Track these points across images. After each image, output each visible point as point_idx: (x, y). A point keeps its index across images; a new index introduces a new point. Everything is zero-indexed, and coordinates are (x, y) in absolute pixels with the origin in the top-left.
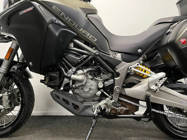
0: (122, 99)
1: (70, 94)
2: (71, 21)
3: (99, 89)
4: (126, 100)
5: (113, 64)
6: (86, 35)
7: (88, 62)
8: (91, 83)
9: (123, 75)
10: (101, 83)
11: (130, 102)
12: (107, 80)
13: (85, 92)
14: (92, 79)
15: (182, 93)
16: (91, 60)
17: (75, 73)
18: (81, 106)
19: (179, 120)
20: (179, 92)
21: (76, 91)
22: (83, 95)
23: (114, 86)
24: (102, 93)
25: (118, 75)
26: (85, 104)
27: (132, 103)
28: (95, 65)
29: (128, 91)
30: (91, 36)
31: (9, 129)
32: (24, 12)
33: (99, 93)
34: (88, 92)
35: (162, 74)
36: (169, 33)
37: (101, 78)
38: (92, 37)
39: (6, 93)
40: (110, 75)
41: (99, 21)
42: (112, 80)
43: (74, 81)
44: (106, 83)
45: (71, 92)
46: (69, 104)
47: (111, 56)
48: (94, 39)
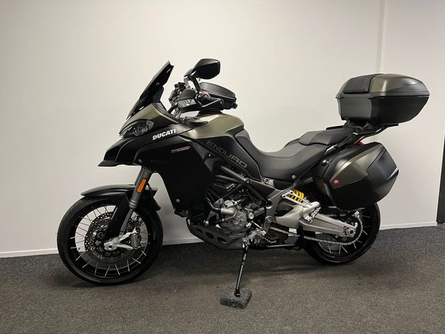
0: (273, 228)
1: (217, 228)
2: (221, 150)
3: (249, 220)
4: (277, 229)
5: (267, 192)
6: (235, 161)
7: (236, 191)
8: (241, 215)
9: (275, 204)
10: (251, 214)
11: (281, 231)
12: (256, 209)
13: (234, 225)
14: (241, 210)
16: (240, 189)
19: (330, 244)
20: (332, 217)
21: (225, 225)
22: (233, 228)
23: (266, 216)
24: (253, 224)
25: (270, 203)
26: (232, 237)
27: (279, 230)
29: (279, 219)
32: (178, 150)
33: (249, 224)
34: (238, 225)
35: (316, 204)
36: (325, 164)
37: (251, 208)
39: (135, 231)
40: (260, 202)
41: (247, 139)
42: (263, 209)
44: (256, 212)
45: (218, 226)
46: (213, 238)
47: (262, 183)
48: (244, 165)
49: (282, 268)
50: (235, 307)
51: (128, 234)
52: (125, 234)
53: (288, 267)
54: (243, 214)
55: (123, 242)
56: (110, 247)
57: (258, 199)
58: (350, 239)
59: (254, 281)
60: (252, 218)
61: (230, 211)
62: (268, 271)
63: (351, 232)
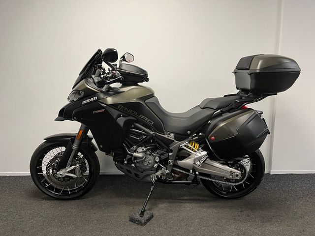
0: (175, 169)
1: (133, 166)
2: (132, 112)
4: (178, 170)
6: (144, 120)
7: (146, 141)
8: (149, 158)
9: (176, 151)
10: (157, 158)
11: (181, 171)
12: (161, 155)
13: (145, 166)
14: (150, 155)
16: (149, 139)
17: (135, 151)
18: (141, 175)
21: (137, 165)
23: (168, 160)
24: (159, 165)
25: (171, 151)
26: (145, 173)
28: (152, 143)
29: (180, 162)
30: (149, 120)
31: (81, 193)
32: (97, 112)
33: (156, 165)
34: (147, 165)
35: (205, 153)
37: (157, 154)
39: (78, 165)
40: (165, 150)
42: (166, 155)
43: (136, 158)
45: (133, 165)
46: (131, 173)
47: (166, 136)
48: (151, 123)
49: (186, 198)
50: (138, 224)
51: (73, 167)
52: (71, 166)
53: (191, 198)
54: (151, 158)
55: (70, 172)
56: (61, 175)
57: (163, 148)
58: (237, 181)
59: (161, 206)
60: (157, 161)
61: (140, 155)
62: (175, 199)
63: (237, 175)
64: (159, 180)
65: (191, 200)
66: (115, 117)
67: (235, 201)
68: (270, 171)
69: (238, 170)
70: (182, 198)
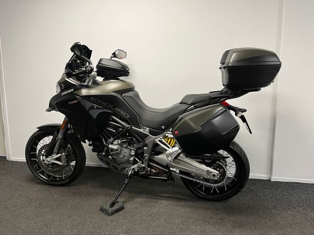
0: (151, 164)
1: (110, 158)
2: (107, 105)
3: (132, 156)
5: (144, 136)
6: (120, 113)
7: (123, 134)
8: (125, 151)
9: (150, 146)
10: (133, 151)
13: (120, 158)
14: (126, 148)
15: (200, 162)
16: (125, 133)
17: (112, 144)
18: (119, 168)
21: (114, 157)
22: (120, 160)
23: (144, 154)
24: (134, 159)
25: (146, 146)
28: (129, 136)
29: (156, 158)
30: (125, 113)
31: (68, 180)
33: (132, 159)
34: (123, 158)
37: (133, 147)
38: (125, 115)
39: (63, 154)
43: (112, 150)
46: (110, 165)
47: (141, 130)
48: (127, 116)
51: (59, 155)
52: (57, 154)
55: (57, 159)
56: (48, 161)
57: (139, 142)
60: (133, 154)
61: (115, 147)
63: (214, 176)
64: (136, 174)
65: (169, 198)
66: (87, 108)
67: (216, 203)
68: (270, 178)
69: (217, 170)
70: (162, 195)
